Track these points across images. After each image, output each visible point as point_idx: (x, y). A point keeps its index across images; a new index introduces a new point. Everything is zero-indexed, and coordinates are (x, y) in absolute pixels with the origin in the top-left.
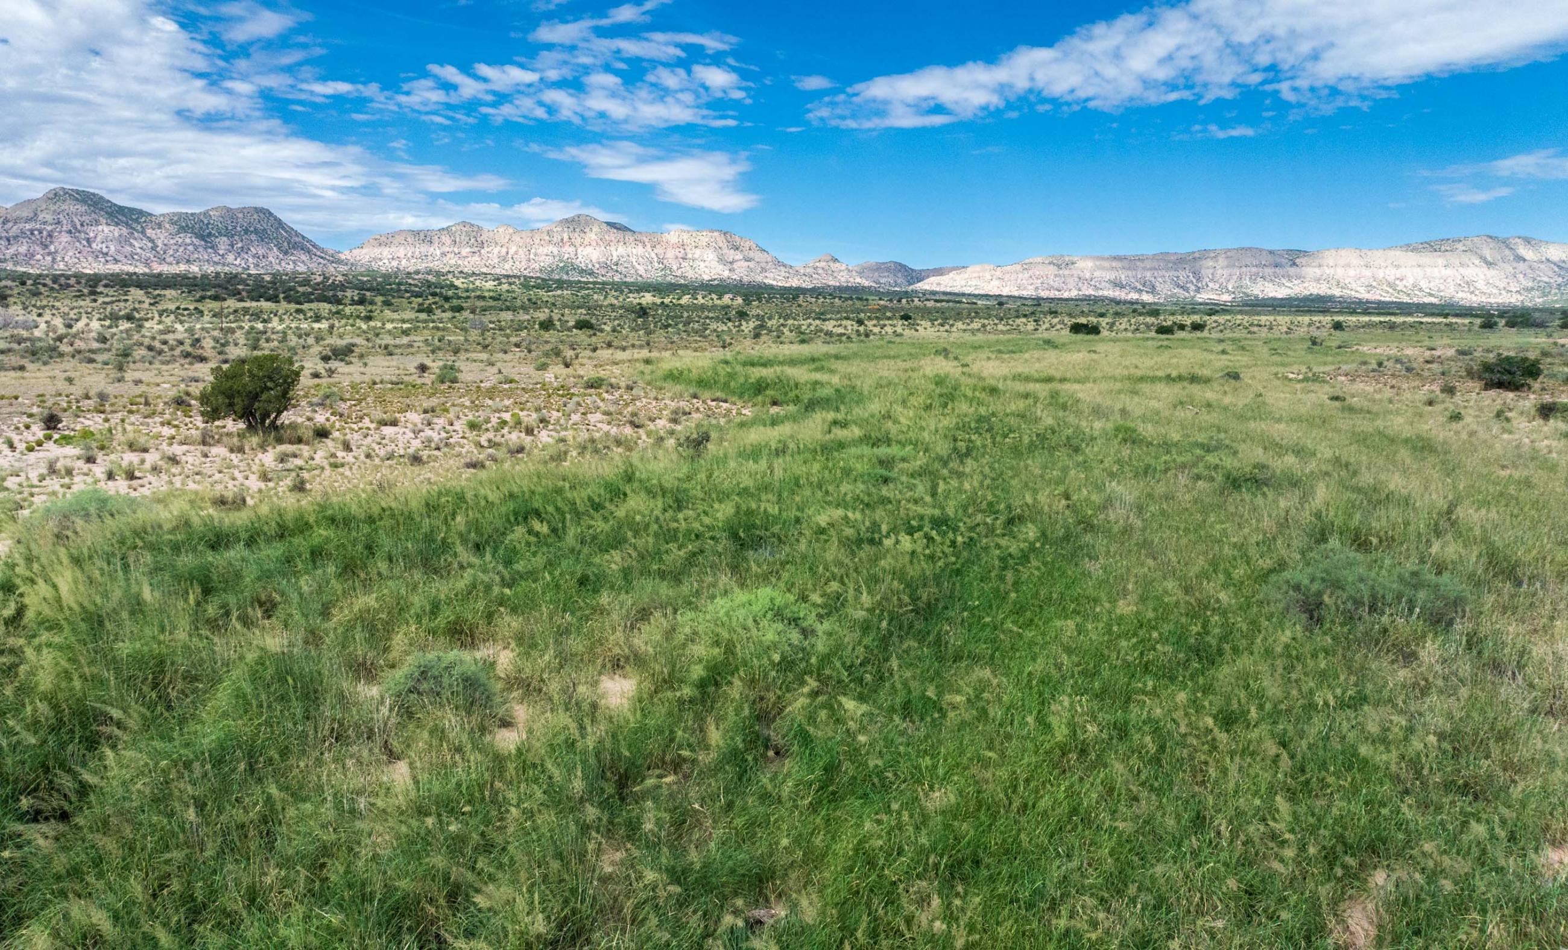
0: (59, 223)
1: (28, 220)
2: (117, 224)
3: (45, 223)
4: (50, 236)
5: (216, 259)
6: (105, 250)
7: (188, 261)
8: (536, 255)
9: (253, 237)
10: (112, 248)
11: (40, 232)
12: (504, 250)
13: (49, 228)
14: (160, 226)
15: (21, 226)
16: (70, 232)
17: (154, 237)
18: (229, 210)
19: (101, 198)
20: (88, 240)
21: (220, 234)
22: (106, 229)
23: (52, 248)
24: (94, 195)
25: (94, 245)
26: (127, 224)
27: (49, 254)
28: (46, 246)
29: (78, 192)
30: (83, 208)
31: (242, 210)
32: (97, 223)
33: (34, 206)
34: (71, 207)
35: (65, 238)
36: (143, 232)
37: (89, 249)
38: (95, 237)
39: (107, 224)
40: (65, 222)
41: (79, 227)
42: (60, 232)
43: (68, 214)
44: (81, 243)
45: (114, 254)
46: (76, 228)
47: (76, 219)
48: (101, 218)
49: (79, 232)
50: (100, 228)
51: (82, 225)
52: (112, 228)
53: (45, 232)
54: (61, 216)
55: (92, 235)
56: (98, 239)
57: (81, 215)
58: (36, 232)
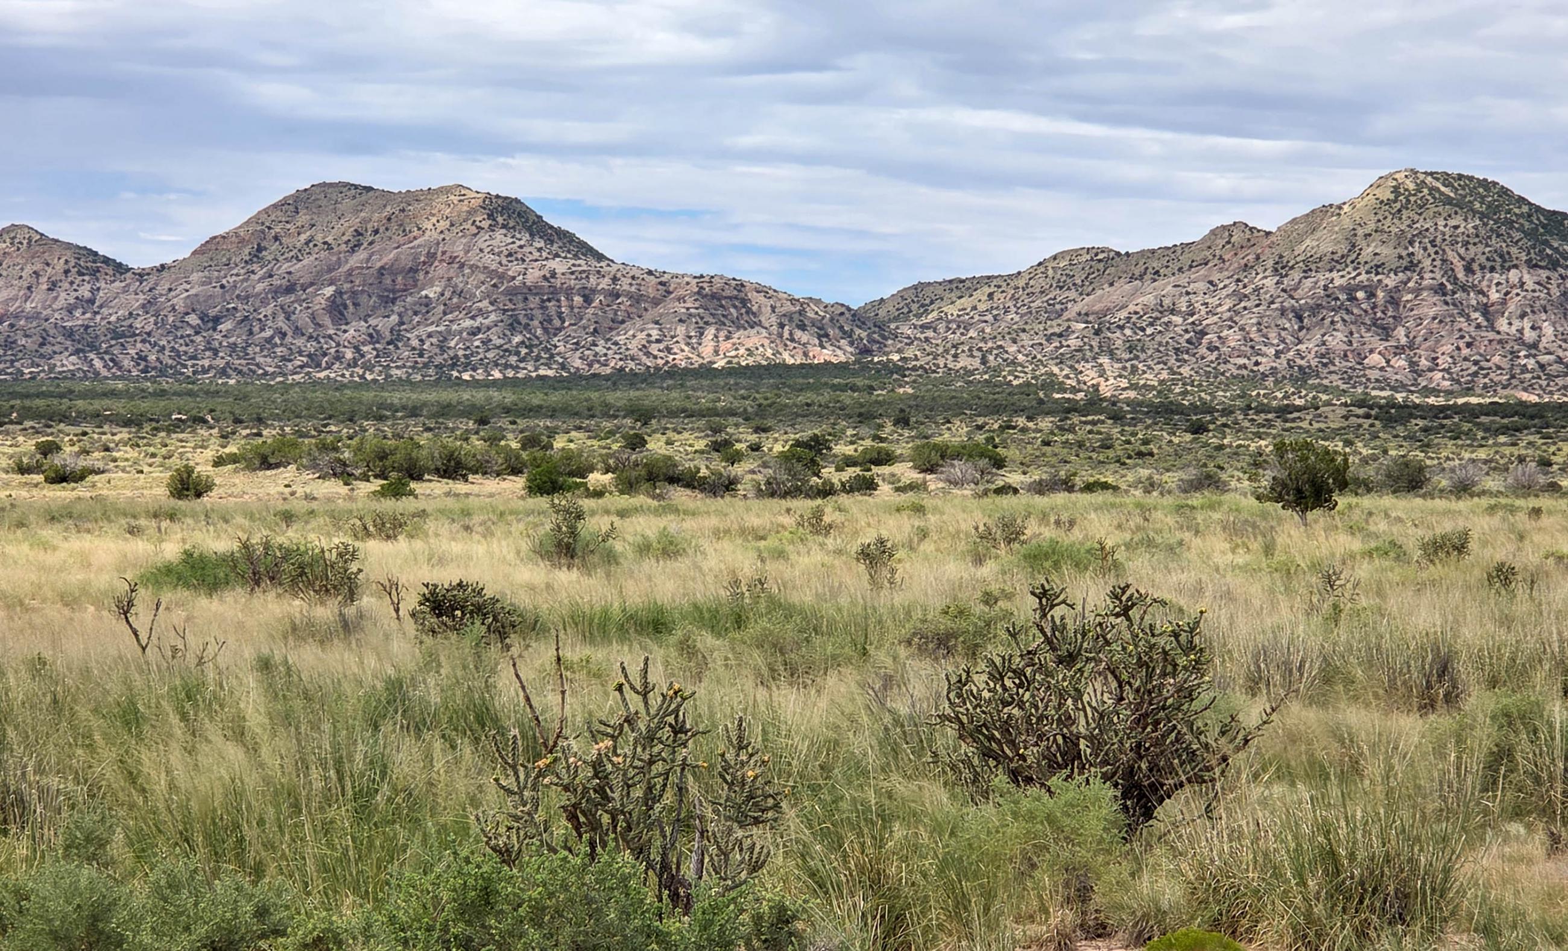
0: (1412, 266)
1: (1339, 262)
2: (1554, 264)
3: (1378, 268)
4: (1393, 301)
6: (1529, 336)
10: (1548, 329)
11: (1371, 295)
13: (1391, 281)
15: (1323, 277)
16: (1440, 290)
20: (1485, 310)
22: (1529, 280)
23: (1403, 334)
25: (1502, 324)
27: (1398, 351)
28: (1389, 331)
30: (1466, 225)
32: (1506, 263)
33: (1345, 223)
34: (1435, 222)
35: (1430, 306)
37: (1492, 335)
38: (1504, 302)
39: (1532, 265)
40: (1427, 263)
41: (1461, 275)
42: (1417, 292)
43: (1433, 243)
44: (1468, 318)
45: (1553, 347)
46: (1455, 280)
47: (1451, 255)
48: (1514, 250)
49: (1464, 289)
50: (1514, 275)
51: (1469, 270)
52: (1544, 274)
53: (1381, 294)
54: (1416, 248)
55: (1494, 296)
56: (1512, 307)
57: (1466, 244)
58: (1360, 295)
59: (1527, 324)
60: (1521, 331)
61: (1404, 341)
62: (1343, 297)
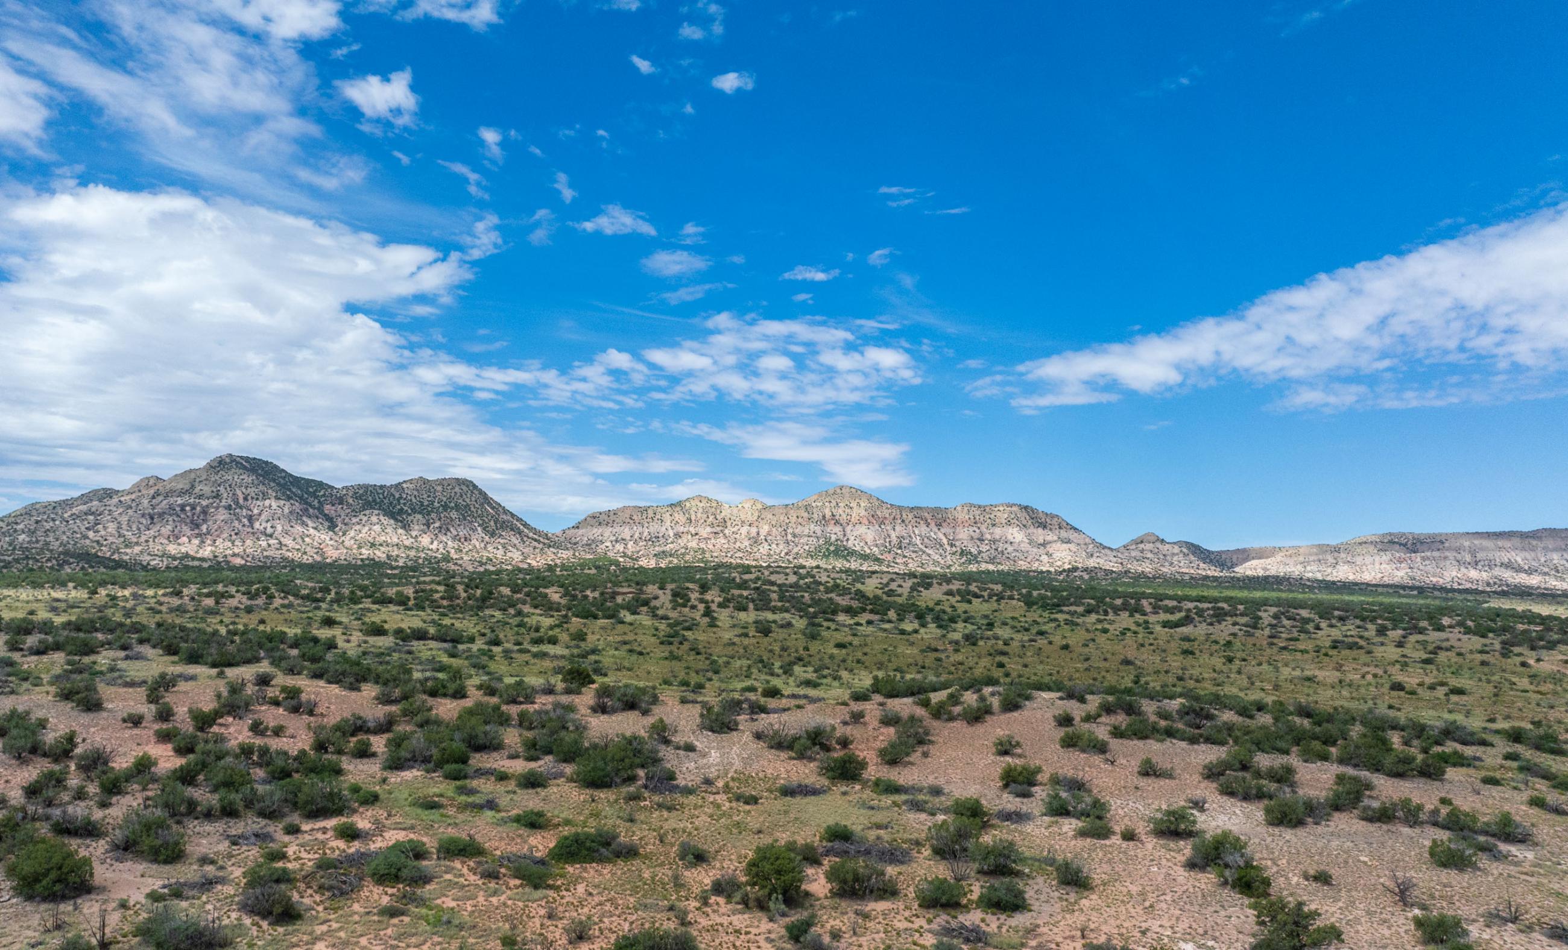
0: (218, 496)
1: (182, 493)
2: (289, 498)
3: (200, 497)
4: (204, 512)
5: (407, 543)
6: (269, 531)
7: (373, 545)
8: (794, 536)
9: (454, 514)
10: (279, 528)
11: (193, 508)
12: (754, 530)
13: (204, 503)
14: (341, 501)
15: (172, 500)
16: (229, 508)
17: (333, 514)
18: (425, 482)
19: (276, 467)
20: (250, 519)
21: (414, 511)
22: (274, 505)
23: (204, 528)
24: (267, 463)
25: (257, 525)
26: (301, 498)
27: (199, 535)
28: (198, 526)
29: (247, 459)
30: (248, 479)
31: (441, 482)
32: (265, 496)
33: (193, 476)
34: (234, 476)
35: (222, 515)
36: (320, 509)
37: (250, 530)
38: (260, 514)
39: (277, 498)
40: (225, 495)
41: (241, 501)
42: (217, 508)
43: (230, 486)
44: (240, 521)
45: (280, 537)
46: (237, 503)
47: (239, 492)
48: (270, 491)
49: (241, 508)
50: (267, 503)
51: (246, 499)
52: (282, 502)
53: (198, 508)
54: (222, 488)
55: (256, 511)
56: (263, 517)
57: (246, 487)
58: (188, 508)
59: (269, 525)
60: (265, 529)
61: (205, 531)
62: (178, 509)
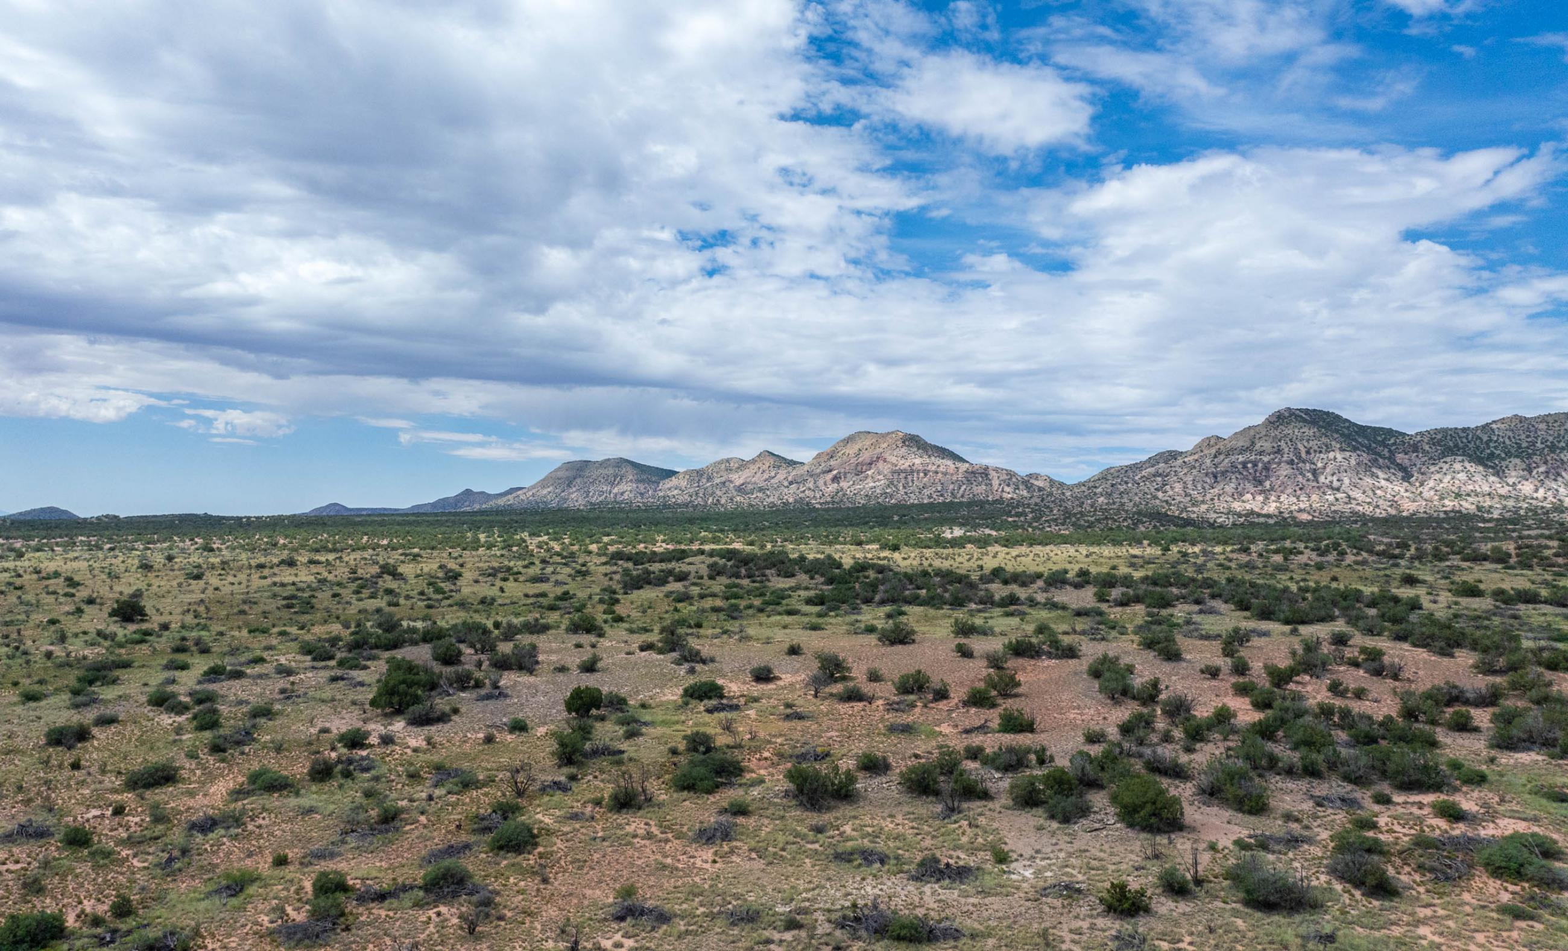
0: (1279, 451)
1: (1243, 451)
2: (1355, 449)
3: (1261, 453)
4: (1266, 468)
5: (1502, 491)
6: (1336, 484)
7: (1458, 495)
10: (1346, 481)
11: (1255, 465)
13: (1266, 459)
14: (1415, 448)
15: (1233, 458)
16: (1291, 462)
17: (1407, 463)
18: (1522, 420)
19: (1338, 417)
20: (1314, 472)
21: (1509, 454)
22: (1339, 457)
23: (1267, 484)
24: (1328, 413)
25: (1322, 479)
26: (1369, 448)
27: (1261, 492)
28: (1261, 483)
29: (1307, 411)
30: (1309, 431)
31: (1544, 419)
32: (1329, 448)
33: (1252, 433)
34: (1294, 430)
35: (1285, 470)
36: (1392, 459)
37: (1315, 484)
38: (1324, 468)
39: (1342, 450)
40: (1286, 450)
41: (1303, 455)
42: (1279, 464)
43: (1291, 440)
44: (1304, 476)
45: (1347, 490)
46: (1300, 458)
47: (1300, 446)
48: (1333, 443)
49: (1304, 462)
50: (1331, 455)
51: (1308, 452)
52: (1348, 454)
53: (1260, 465)
54: (1282, 443)
55: (1320, 465)
56: (1328, 470)
57: (1308, 441)
58: (1249, 465)
59: (1335, 478)
60: (1331, 482)
61: (1268, 487)
62: (1240, 466)
